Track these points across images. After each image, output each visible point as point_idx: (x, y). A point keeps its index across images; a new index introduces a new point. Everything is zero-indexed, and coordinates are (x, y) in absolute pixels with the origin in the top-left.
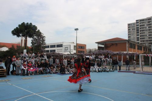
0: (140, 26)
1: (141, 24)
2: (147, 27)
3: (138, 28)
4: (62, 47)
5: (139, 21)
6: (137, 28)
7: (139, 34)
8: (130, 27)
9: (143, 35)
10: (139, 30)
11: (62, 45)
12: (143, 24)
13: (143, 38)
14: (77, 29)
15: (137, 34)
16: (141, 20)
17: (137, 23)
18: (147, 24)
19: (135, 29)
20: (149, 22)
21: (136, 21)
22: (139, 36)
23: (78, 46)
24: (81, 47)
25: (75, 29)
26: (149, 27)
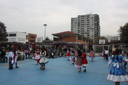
1: (82, 19)
2: (86, 22)
3: (80, 22)
4: (16, 36)
5: (80, 16)
6: (78, 22)
7: (80, 27)
8: (73, 21)
9: (82, 28)
10: (80, 24)
11: (16, 34)
13: (83, 31)
14: (45, 25)
15: (79, 27)
16: (81, 16)
17: (78, 18)
18: (86, 19)
19: (77, 23)
20: (88, 18)
21: (78, 16)
22: (80, 29)
23: (30, 36)
24: (32, 37)
25: (44, 25)
26: (87, 22)
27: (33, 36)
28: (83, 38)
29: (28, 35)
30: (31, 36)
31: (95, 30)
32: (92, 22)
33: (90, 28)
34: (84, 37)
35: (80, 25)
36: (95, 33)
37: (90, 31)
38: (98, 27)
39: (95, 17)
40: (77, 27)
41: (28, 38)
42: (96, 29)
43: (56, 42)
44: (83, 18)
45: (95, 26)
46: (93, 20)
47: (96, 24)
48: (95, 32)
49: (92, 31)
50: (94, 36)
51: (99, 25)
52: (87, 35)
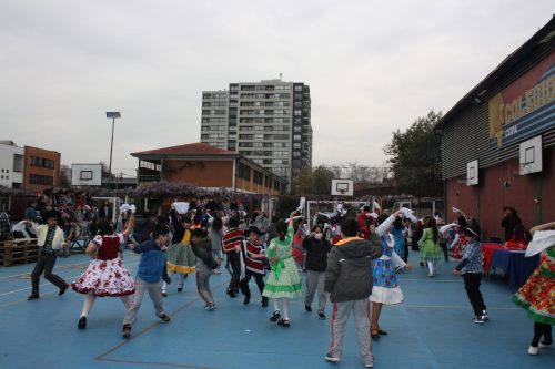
0: (242, 104)
1: (245, 99)
2: (262, 112)
3: (236, 109)
5: (239, 87)
6: (231, 109)
7: (236, 129)
8: (209, 103)
9: (247, 133)
10: (235, 117)
12: (251, 99)
13: (247, 145)
15: (231, 128)
16: (243, 87)
17: (231, 93)
18: (262, 100)
19: (223, 113)
20: (267, 96)
21: (231, 85)
22: (235, 137)
23: (32, 157)
24: (41, 163)
25: (108, 114)
26: (266, 111)
27: (44, 160)
28: (255, 171)
29: (22, 152)
30: (38, 158)
31: (294, 142)
32: (285, 113)
33: (273, 133)
34: (259, 170)
35: (238, 120)
36: (295, 153)
37: (276, 145)
38: (304, 130)
39: (295, 92)
40: (225, 128)
41: (22, 168)
42: (298, 137)
43: (150, 184)
44: (249, 95)
45: (296, 128)
46: (286, 105)
47: (299, 120)
48: (294, 150)
49: (284, 146)
50: (290, 164)
51: (307, 122)
52: (261, 161)
